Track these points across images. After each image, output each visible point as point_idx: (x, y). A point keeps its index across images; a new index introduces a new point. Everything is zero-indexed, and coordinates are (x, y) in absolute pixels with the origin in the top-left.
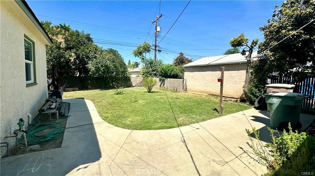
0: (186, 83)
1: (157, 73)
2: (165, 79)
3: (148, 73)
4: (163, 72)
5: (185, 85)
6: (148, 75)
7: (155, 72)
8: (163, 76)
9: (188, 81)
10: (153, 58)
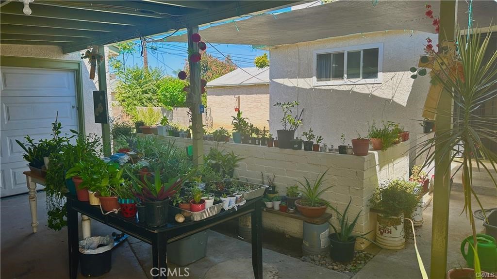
0: (210, 114)
1: (154, 98)
2: (172, 108)
3: (135, 96)
4: (169, 96)
5: (210, 118)
6: (135, 102)
7: (148, 95)
8: (166, 104)
9: (214, 110)
10: (141, 66)
